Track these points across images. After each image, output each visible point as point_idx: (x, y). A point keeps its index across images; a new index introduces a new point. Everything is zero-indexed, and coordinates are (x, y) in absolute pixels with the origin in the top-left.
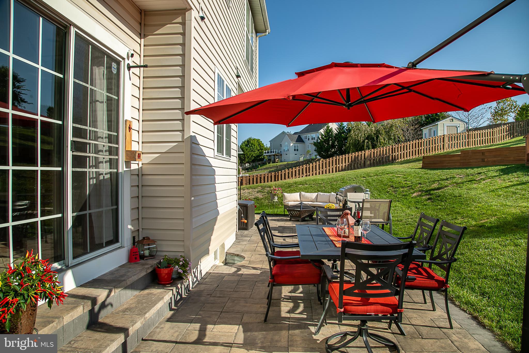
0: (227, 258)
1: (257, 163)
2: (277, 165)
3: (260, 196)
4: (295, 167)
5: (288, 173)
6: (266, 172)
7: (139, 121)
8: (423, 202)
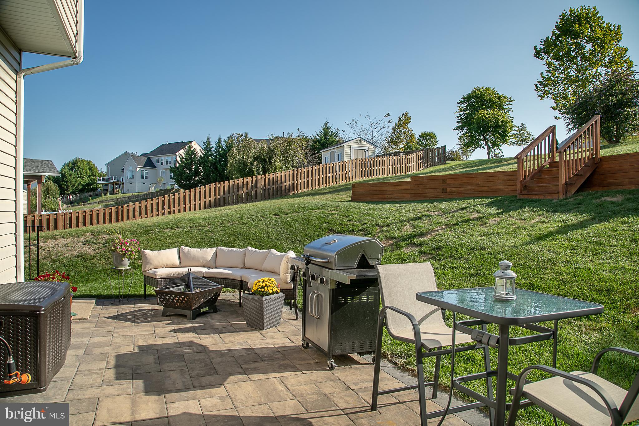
1: (87, 195)
2: (116, 197)
3: (88, 250)
6: (100, 206)
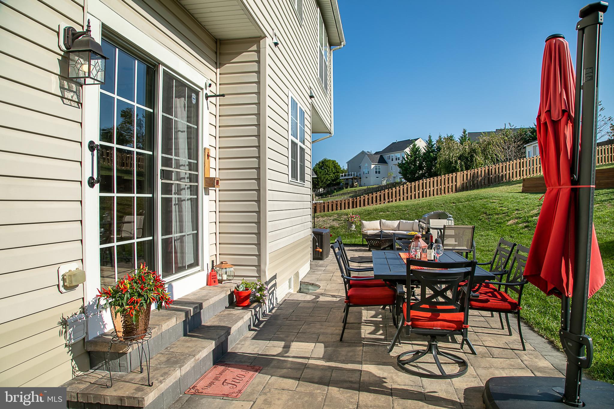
0: (301, 287)
1: (332, 188)
2: (355, 190)
3: (336, 224)
4: (376, 192)
5: (368, 199)
7: (215, 148)
8: (519, 230)
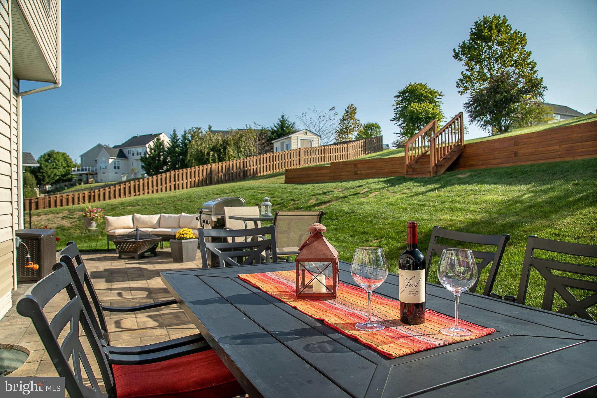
1: (62, 185)
2: (90, 186)
3: (66, 223)
